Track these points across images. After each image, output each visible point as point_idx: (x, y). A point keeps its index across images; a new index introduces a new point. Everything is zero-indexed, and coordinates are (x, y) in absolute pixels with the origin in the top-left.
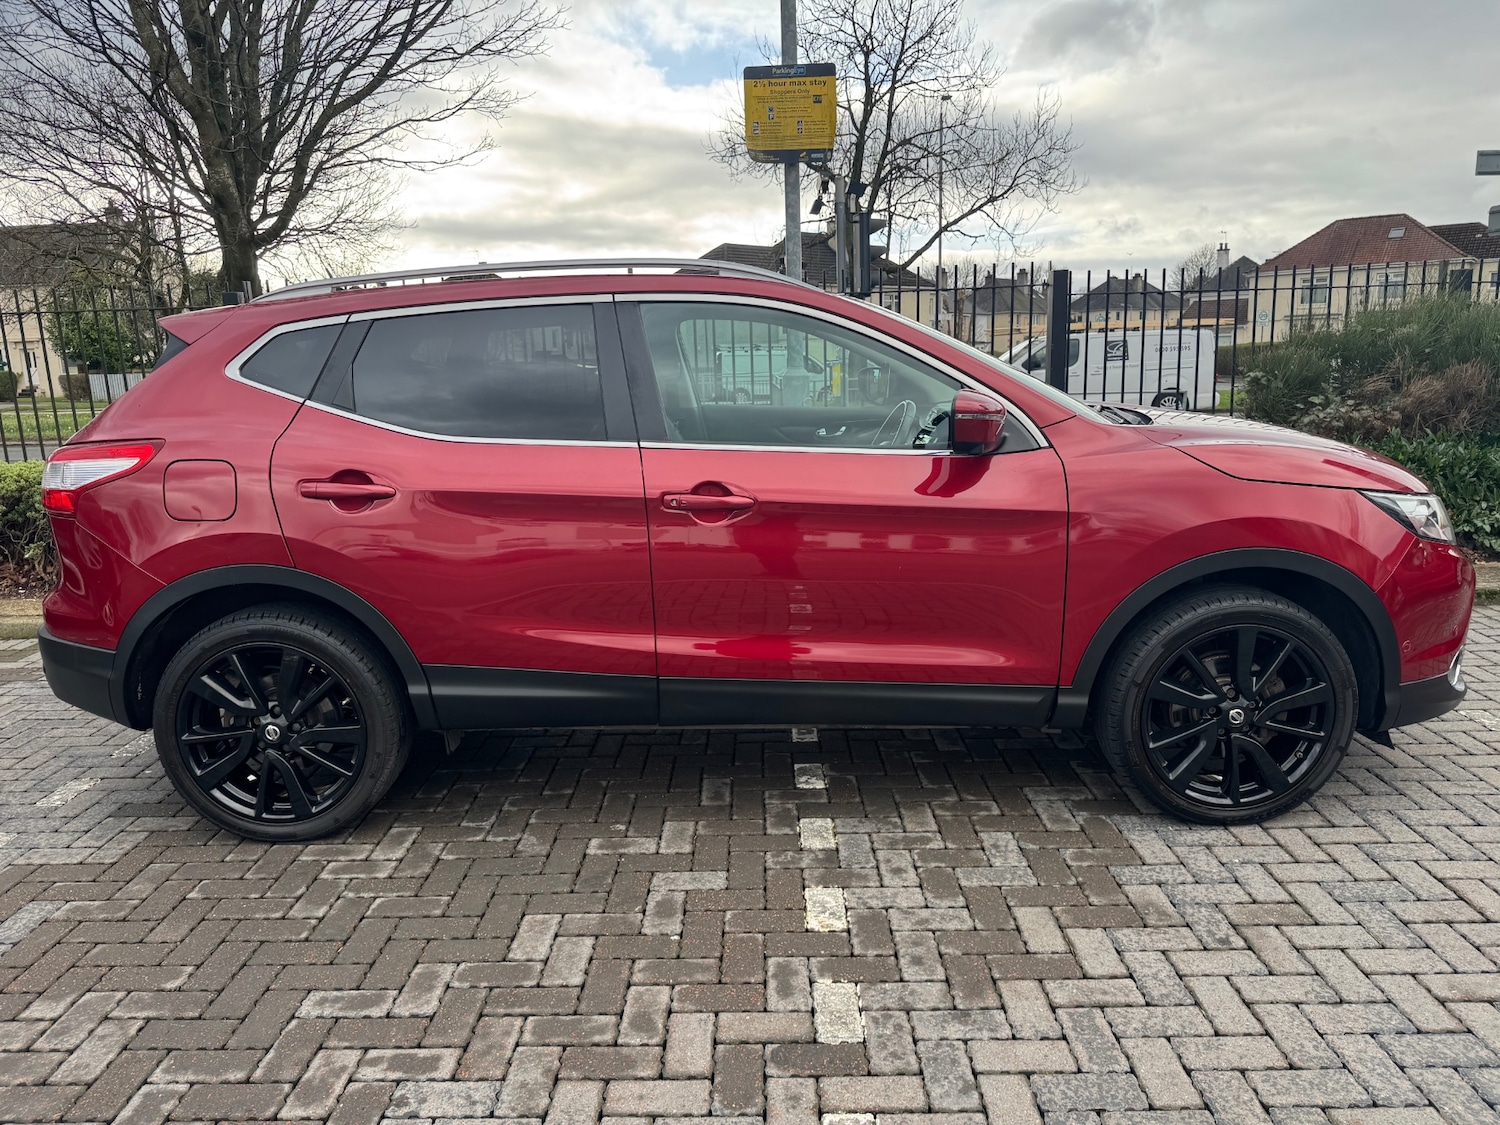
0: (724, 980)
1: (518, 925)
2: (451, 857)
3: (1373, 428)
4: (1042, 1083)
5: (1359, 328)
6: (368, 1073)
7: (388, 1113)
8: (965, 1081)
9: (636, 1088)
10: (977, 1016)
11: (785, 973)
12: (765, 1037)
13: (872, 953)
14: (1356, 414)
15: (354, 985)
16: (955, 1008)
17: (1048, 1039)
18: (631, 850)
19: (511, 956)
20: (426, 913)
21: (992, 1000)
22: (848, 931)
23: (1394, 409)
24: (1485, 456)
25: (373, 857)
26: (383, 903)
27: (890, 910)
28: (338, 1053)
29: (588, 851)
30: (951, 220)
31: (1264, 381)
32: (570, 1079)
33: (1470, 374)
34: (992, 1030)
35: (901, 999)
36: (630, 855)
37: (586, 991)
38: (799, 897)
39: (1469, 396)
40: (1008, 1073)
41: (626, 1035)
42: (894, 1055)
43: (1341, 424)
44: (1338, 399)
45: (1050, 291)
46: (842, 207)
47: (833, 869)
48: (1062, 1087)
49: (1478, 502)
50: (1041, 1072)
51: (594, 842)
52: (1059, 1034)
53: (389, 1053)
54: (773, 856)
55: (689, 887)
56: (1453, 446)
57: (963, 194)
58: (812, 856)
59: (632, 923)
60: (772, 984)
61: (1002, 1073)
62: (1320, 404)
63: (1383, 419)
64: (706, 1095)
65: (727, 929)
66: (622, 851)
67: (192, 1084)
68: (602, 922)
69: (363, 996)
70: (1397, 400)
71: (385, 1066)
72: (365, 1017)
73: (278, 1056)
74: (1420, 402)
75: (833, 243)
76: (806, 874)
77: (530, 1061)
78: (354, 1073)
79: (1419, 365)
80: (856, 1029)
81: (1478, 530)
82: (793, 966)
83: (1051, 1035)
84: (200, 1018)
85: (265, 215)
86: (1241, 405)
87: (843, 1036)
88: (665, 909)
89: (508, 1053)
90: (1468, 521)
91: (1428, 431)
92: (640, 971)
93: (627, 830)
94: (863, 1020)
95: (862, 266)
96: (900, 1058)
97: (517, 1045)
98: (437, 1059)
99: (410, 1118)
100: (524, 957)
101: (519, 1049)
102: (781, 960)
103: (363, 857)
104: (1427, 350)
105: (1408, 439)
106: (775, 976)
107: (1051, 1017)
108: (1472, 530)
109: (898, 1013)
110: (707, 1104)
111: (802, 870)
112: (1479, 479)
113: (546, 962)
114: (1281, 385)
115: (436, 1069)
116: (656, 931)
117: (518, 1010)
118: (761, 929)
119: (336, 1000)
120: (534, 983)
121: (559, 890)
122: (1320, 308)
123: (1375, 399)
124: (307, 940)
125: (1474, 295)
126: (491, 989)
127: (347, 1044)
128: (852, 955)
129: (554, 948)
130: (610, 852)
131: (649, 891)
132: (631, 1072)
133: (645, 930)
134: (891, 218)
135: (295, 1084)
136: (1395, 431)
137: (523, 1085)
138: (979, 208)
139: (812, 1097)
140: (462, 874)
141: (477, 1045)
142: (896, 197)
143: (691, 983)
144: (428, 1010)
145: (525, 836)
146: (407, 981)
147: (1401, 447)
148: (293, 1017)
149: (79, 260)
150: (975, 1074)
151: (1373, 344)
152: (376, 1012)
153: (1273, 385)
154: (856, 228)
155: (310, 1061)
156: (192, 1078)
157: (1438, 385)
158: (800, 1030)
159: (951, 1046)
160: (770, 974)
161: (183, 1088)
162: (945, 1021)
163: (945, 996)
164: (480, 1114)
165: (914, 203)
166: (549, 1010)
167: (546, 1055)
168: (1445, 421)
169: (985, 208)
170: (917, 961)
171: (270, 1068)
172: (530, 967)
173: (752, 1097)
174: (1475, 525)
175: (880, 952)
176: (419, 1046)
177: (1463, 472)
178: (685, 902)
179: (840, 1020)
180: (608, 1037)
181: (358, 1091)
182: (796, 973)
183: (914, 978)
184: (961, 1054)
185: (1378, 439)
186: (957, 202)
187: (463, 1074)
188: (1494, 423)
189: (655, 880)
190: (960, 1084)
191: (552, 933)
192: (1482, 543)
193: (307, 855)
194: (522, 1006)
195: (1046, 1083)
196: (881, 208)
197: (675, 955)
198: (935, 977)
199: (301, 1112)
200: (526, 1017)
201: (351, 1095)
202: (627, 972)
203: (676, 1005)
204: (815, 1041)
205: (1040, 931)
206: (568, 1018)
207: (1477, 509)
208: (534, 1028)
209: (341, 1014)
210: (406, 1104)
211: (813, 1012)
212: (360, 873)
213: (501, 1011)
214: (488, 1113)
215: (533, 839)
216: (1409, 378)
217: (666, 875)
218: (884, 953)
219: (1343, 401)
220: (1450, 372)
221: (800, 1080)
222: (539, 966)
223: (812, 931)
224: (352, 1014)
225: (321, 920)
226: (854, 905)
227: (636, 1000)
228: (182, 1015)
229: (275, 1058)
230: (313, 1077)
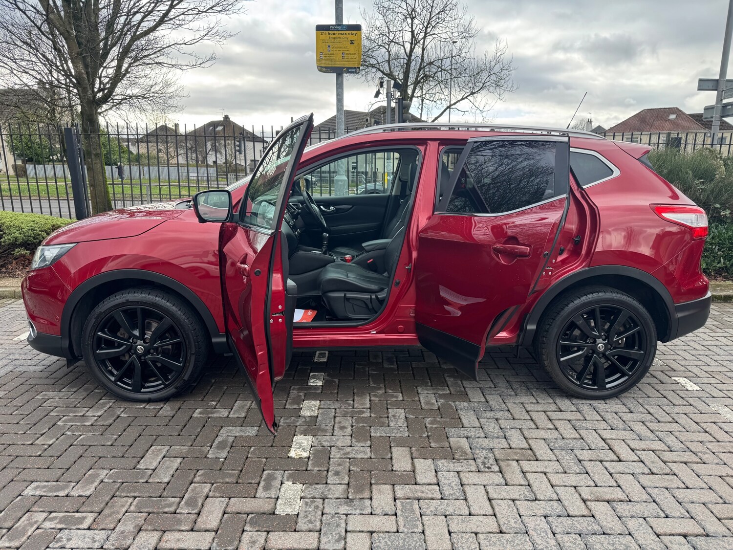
0: (239, 482)
1: (147, 451)
2: (125, 416)
4: (377, 537)
6: (48, 525)
7: (51, 546)
8: (340, 536)
9: (177, 535)
10: (357, 503)
11: (271, 478)
12: (249, 510)
13: (316, 469)
15: (55, 480)
16: (348, 498)
17: (387, 515)
18: (215, 415)
19: (138, 466)
20: (103, 444)
21: (367, 495)
22: (309, 458)
25: (87, 414)
26: (84, 438)
27: (333, 448)
28: (36, 514)
29: (193, 415)
32: (146, 530)
34: (361, 510)
35: (323, 493)
36: (214, 417)
37: (169, 485)
38: (290, 440)
40: (362, 532)
41: (182, 508)
42: (310, 522)
47: (312, 427)
48: (386, 540)
50: (379, 532)
51: (198, 411)
52: (393, 513)
53: (61, 514)
54: (284, 420)
55: (237, 434)
58: (304, 420)
59: (203, 452)
60: (262, 484)
61: (360, 531)
64: (210, 540)
65: (249, 456)
66: (210, 415)
68: (188, 452)
69: (59, 485)
71: (57, 521)
72: (56, 496)
76: (297, 430)
77: (130, 521)
78: (41, 524)
80: (297, 507)
82: (275, 475)
83: (389, 513)
87: (289, 511)
88: (222, 445)
89: (120, 516)
92: (199, 476)
93: (216, 405)
94: (301, 503)
96: (312, 523)
97: (126, 512)
98: (84, 518)
99: (61, 548)
100: (144, 468)
101: (127, 514)
102: (270, 472)
103: (81, 414)
106: (265, 480)
107: (393, 503)
109: (319, 500)
110: (210, 544)
111: (296, 426)
113: (154, 470)
115: (82, 523)
116: (214, 456)
117: (132, 494)
118: (266, 456)
119: (45, 487)
120: (145, 481)
121: (173, 434)
124: (40, 456)
126: (123, 483)
127: (41, 510)
128: (307, 470)
129: (161, 463)
130: (204, 416)
131: (217, 436)
132: (178, 527)
133: (209, 456)
135: (9, 529)
137: (123, 532)
139: (263, 541)
140: (128, 424)
141: (107, 511)
143: (222, 483)
144: (88, 493)
145: (165, 406)
146: (83, 478)
148: (20, 495)
149: (19, 108)
150: (346, 531)
152: (62, 493)
155: (21, 518)
158: (267, 507)
159: (339, 517)
160: (263, 479)
162: (340, 505)
163: (344, 492)
164: (96, 547)
166: (148, 494)
167: (139, 518)
170: (337, 473)
172: (146, 472)
173: (233, 542)
175: (320, 469)
176: (77, 512)
178: (233, 442)
179: (289, 503)
180: (172, 509)
181: (40, 534)
182: (276, 479)
183: (332, 482)
184: (343, 521)
187: (95, 526)
189: (221, 431)
190: (337, 537)
191: (162, 455)
193: (55, 412)
194: (135, 492)
195: (379, 537)
197: (219, 468)
198: (343, 482)
199: (7, 545)
200: (135, 498)
201: (35, 536)
202: (193, 476)
203: (211, 494)
204: (274, 513)
205: (401, 460)
206: (156, 499)
208: (137, 503)
209: (44, 494)
210: (61, 541)
211: (277, 498)
212: (78, 422)
213: (124, 494)
214: (100, 546)
215: (169, 408)
217: (228, 428)
218: (322, 469)
221: (259, 533)
222: (150, 472)
223: (291, 458)
224: (50, 494)
225: (50, 446)
226: (315, 445)
227: (192, 491)
229: (4, 515)
230: (20, 526)
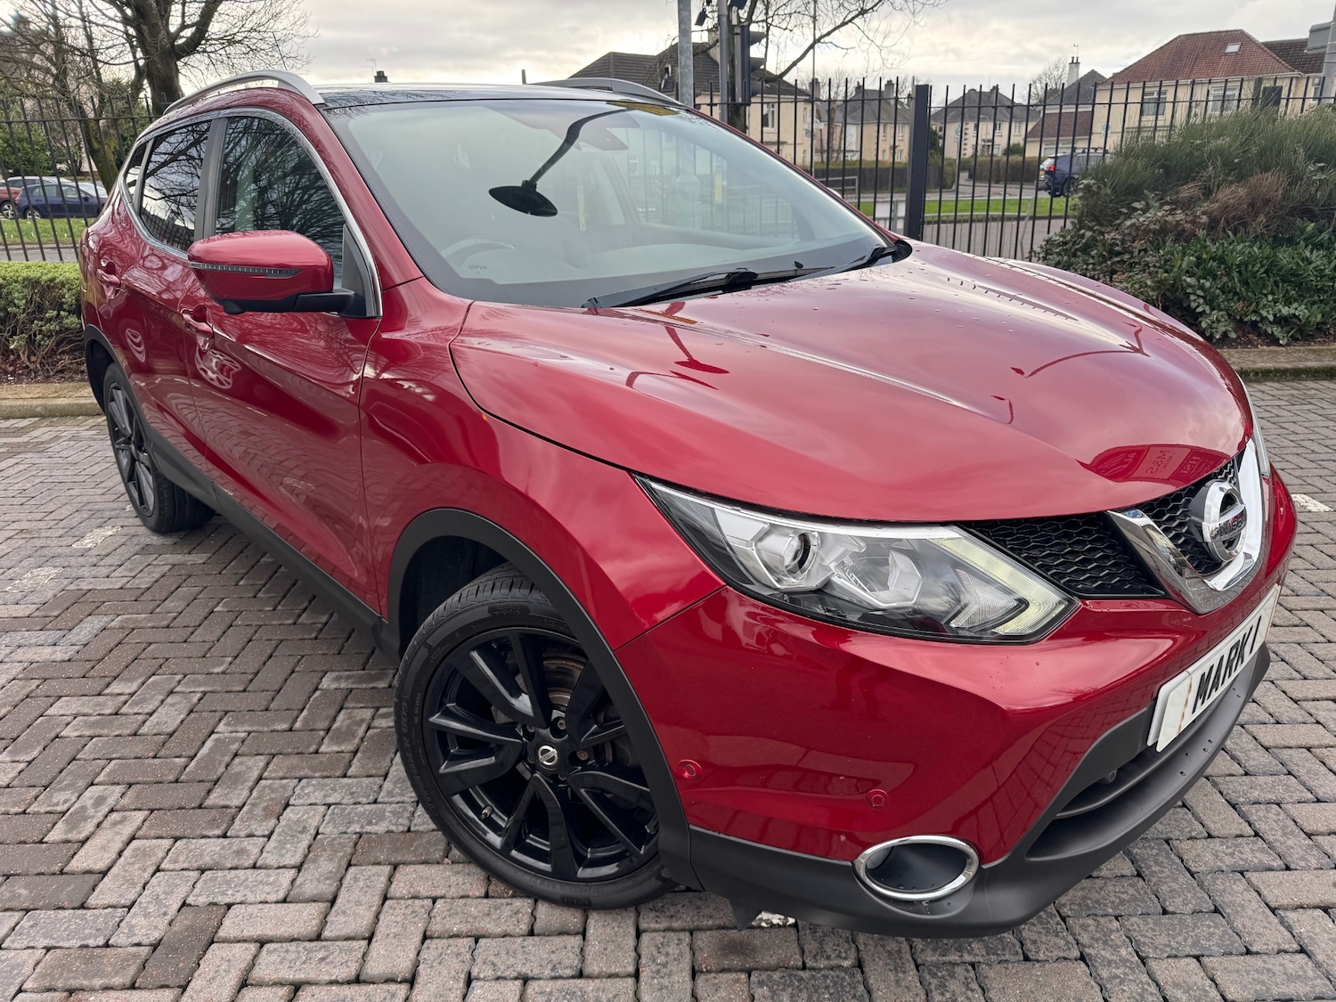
3: (1184, 230)
5: (1181, 140)
14: (1170, 218)
23: (1203, 213)
24: (1275, 255)
28: (356, 711)
30: (825, 32)
31: (1094, 188)
33: (1270, 182)
39: (1268, 201)
43: (1157, 227)
44: (1157, 204)
45: (913, 103)
46: (724, 19)
49: (1266, 295)
56: (1250, 246)
57: (836, 7)
62: (1141, 209)
63: (1193, 222)
67: (249, 733)
70: (1206, 206)
73: (311, 713)
74: (1226, 207)
75: (716, 53)
79: (1228, 175)
81: (1264, 319)
84: (244, 691)
85: (183, 27)
86: (1074, 210)
90: (1256, 312)
91: (1230, 233)
95: (743, 78)
104: (1236, 161)
105: (1213, 240)
108: (1258, 319)
112: (1268, 275)
114: (1109, 192)
119: (348, 677)
122: (1148, 120)
123: (1187, 205)
125: (1282, 109)
127: (362, 705)
134: (768, 29)
135: (328, 730)
136: (1201, 233)
138: (850, 21)
142: (774, 8)
147: (1206, 247)
148: (316, 689)
151: (1190, 154)
153: (1103, 192)
154: (738, 39)
155: (336, 716)
156: (249, 729)
157: (1242, 192)
161: (243, 735)
165: (790, 15)
168: (1245, 224)
169: (855, 21)
171: (306, 720)
174: (1261, 315)
177: (1256, 269)
181: (377, 734)
185: (1187, 241)
186: (830, 14)
188: (1285, 226)
192: (1266, 331)
196: (759, 19)
199: (336, 748)
207: (1264, 301)
209: (354, 686)
216: (1218, 187)
219: (1162, 205)
220: (1253, 180)
228: (230, 689)
229: (309, 715)
230: (341, 726)
